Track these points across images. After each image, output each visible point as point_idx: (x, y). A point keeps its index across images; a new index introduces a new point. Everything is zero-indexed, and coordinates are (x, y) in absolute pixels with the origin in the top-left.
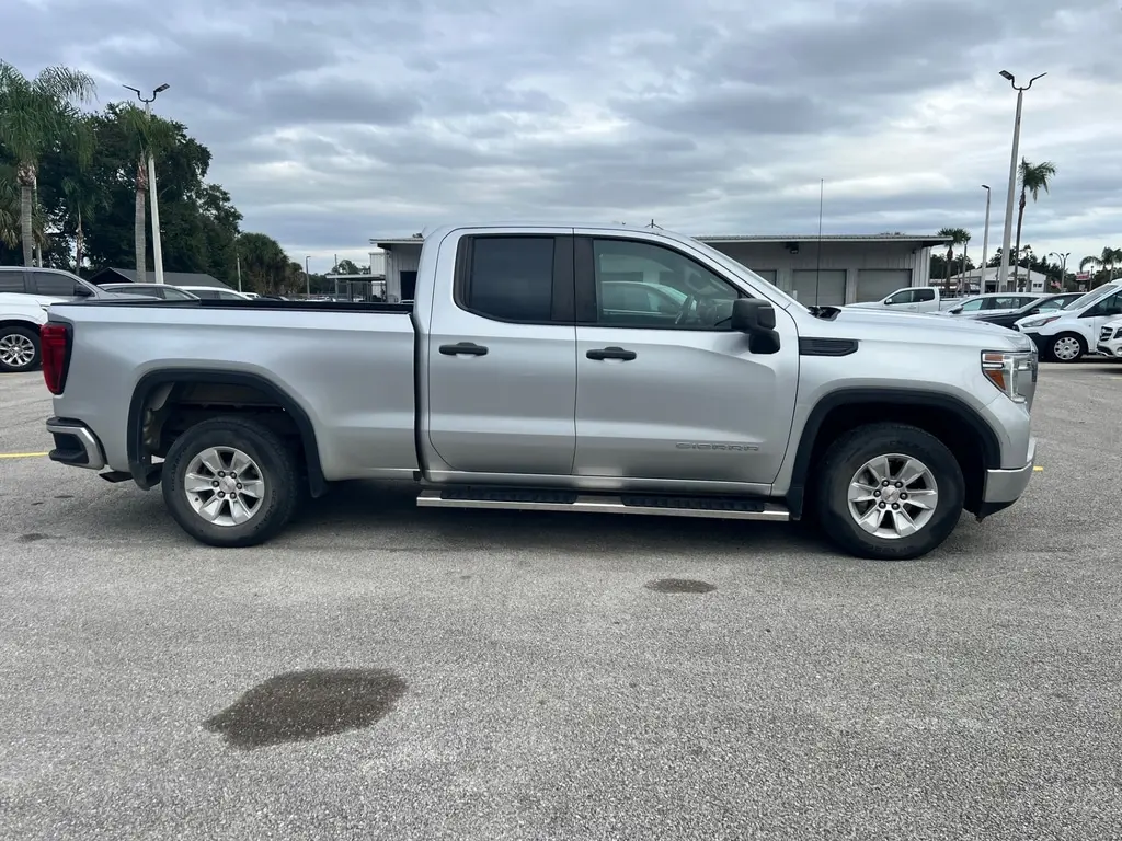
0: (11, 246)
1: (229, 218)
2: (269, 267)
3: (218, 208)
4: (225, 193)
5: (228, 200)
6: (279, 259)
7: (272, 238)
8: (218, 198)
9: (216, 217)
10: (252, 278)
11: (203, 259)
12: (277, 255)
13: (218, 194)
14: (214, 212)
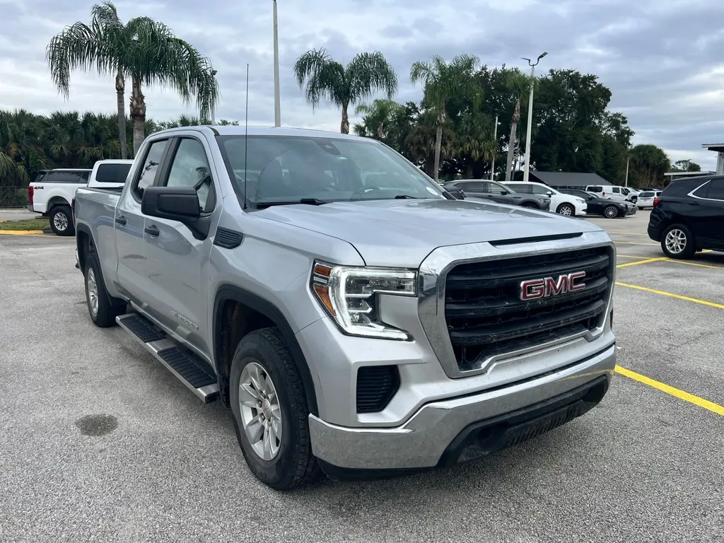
0: (476, 159)
1: (624, 135)
2: (654, 168)
3: (618, 128)
4: (624, 118)
5: (625, 122)
6: (662, 161)
7: (658, 147)
8: (619, 122)
9: (616, 135)
10: (638, 176)
11: (598, 163)
12: (660, 159)
13: (619, 119)
14: (614, 132)
